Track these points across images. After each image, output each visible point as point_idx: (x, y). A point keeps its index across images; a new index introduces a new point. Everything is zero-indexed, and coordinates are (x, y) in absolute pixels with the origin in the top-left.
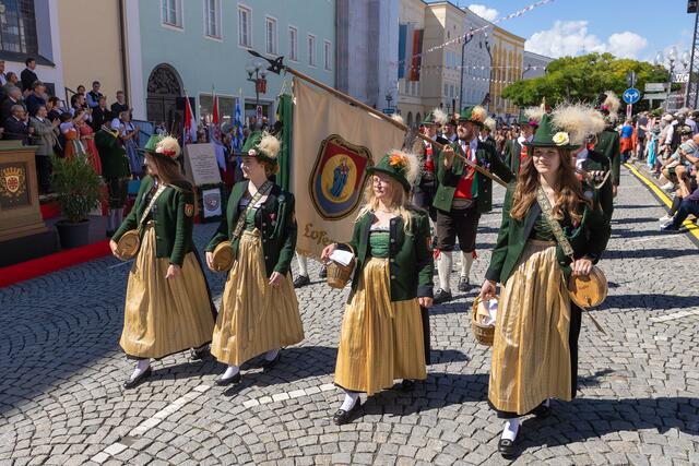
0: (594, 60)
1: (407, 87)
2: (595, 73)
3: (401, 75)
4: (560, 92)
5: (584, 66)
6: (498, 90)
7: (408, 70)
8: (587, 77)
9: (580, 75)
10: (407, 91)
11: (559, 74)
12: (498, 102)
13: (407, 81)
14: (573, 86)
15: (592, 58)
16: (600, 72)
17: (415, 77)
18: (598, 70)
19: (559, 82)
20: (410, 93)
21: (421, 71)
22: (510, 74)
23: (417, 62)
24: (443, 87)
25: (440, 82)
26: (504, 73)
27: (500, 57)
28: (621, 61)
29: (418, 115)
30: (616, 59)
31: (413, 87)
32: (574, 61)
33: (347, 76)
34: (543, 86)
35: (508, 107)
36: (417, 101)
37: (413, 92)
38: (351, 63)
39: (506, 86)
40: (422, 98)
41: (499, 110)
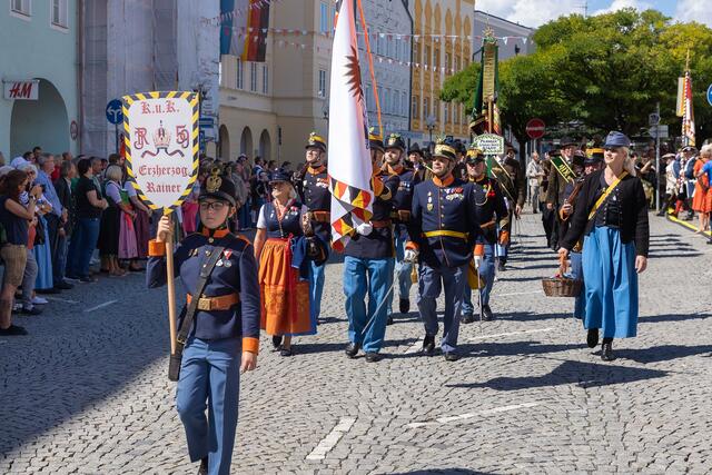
0: (628, 23)
1: (240, 73)
2: (633, 50)
3: (225, 48)
4: (563, 87)
5: (609, 34)
6: (427, 89)
7: (240, 38)
8: (617, 58)
9: (602, 52)
10: (240, 83)
11: (560, 51)
12: (427, 112)
13: (241, 60)
14: (590, 75)
15: (625, 19)
16: (644, 48)
17: (257, 52)
18: (638, 43)
19: (561, 67)
20: (247, 87)
21: (268, 41)
22: (449, 55)
23: (260, 18)
24: (316, 78)
25: (311, 66)
26: (437, 52)
27: (428, 21)
28: (680, 28)
29: (265, 134)
30: (673, 23)
31: (253, 76)
32: (589, 24)
33: (103, 41)
34: (529, 74)
35: (448, 122)
36: (262, 105)
37: (253, 86)
38: (114, 13)
39: (443, 78)
40: (273, 99)
41: (431, 129)
